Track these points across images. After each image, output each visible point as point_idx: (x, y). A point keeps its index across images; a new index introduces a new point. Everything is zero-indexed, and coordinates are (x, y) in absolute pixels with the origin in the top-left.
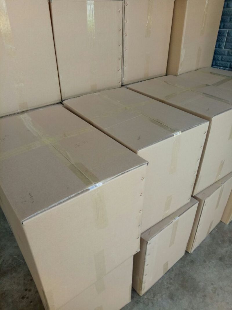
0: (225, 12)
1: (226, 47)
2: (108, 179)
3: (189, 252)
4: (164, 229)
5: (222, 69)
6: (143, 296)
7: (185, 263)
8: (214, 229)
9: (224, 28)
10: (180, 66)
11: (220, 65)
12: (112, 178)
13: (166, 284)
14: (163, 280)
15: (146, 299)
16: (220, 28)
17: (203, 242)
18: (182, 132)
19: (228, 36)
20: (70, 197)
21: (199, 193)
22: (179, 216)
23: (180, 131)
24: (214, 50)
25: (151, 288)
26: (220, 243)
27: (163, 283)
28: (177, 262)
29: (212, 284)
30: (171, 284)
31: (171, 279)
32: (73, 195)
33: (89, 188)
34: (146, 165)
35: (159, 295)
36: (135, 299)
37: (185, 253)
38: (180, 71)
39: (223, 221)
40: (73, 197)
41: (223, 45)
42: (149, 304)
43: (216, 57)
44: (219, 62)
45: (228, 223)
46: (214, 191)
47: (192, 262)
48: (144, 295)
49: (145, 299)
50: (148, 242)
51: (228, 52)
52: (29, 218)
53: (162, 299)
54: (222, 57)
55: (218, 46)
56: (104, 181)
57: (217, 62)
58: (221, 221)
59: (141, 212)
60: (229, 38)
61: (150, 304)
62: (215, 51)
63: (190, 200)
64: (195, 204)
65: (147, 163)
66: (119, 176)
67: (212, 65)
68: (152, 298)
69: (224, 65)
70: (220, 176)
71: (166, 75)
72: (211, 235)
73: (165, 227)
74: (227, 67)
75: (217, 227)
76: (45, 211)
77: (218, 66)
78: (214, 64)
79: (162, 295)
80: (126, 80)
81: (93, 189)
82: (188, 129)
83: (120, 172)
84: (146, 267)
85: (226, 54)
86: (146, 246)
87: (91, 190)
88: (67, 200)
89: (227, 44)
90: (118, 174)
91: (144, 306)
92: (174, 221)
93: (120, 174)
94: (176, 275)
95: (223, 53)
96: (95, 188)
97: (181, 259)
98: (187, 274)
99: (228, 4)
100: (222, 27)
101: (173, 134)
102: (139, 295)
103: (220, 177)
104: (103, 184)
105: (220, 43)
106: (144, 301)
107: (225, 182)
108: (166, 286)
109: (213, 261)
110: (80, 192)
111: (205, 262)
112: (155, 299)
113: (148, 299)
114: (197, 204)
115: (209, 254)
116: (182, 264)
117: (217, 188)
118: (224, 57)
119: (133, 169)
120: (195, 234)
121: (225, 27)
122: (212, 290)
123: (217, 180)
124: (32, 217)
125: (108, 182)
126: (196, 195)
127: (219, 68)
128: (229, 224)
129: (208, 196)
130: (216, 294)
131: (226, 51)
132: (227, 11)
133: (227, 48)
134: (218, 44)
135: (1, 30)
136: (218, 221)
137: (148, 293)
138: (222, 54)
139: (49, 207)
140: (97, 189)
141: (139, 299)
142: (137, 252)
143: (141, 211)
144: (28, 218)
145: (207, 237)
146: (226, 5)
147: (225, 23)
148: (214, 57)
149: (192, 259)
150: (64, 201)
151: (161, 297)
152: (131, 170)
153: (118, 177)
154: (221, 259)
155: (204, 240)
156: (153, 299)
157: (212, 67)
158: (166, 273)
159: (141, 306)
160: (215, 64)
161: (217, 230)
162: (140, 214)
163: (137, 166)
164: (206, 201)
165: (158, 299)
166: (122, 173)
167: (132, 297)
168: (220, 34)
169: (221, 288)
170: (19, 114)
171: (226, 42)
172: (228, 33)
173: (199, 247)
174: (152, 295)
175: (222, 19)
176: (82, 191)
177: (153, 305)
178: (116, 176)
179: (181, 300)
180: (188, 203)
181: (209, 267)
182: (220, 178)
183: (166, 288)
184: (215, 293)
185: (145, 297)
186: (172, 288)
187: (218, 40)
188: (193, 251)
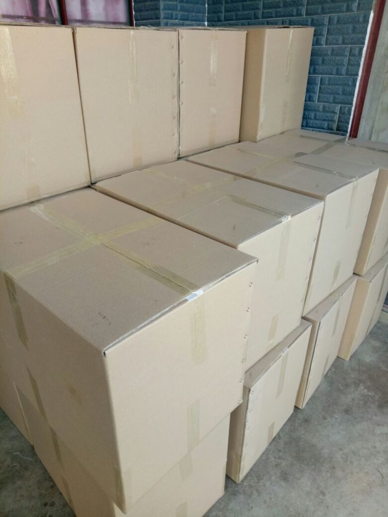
0: (315, 52)
1: (320, 100)
2: (211, 285)
3: (300, 408)
4: (271, 368)
5: (317, 131)
6: (241, 483)
7: (296, 425)
8: (330, 369)
9: (314, 73)
10: (259, 128)
11: (314, 125)
12: (215, 282)
13: (273, 459)
14: (268, 454)
15: (248, 487)
16: (309, 73)
17: (316, 390)
18: (292, 216)
19: (321, 84)
20: (163, 312)
21: (310, 312)
22: (288, 347)
23: (289, 215)
24: (304, 104)
25: (251, 469)
26: (342, 388)
27: (269, 459)
28: (285, 424)
29: (341, 449)
30: (280, 458)
31: (280, 451)
32: (167, 309)
33: (187, 298)
34: (256, 262)
35: (265, 477)
36: (230, 489)
37: (294, 410)
38: (260, 135)
39: (342, 356)
40: (167, 312)
41: (316, 97)
42: (252, 494)
43: (306, 114)
44: (311, 122)
45: (348, 360)
46: (331, 307)
47: (306, 421)
48: (242, 481)
49: (246, 486)
50: (252, 388)
51: (324, 107)
52: (113, 346)
53: (271, 484)
54: (315, 114)
55: (309, 99)
56: (204, 288)
57: (308, 122)
58: (338, 357)
59: (247, 337)
60: (323, 87)
61: (255, 493)
62: (305, 106)
63: (300, 322)
64: (307, 328)
65: (256, 260)
66: (223, 279)
67: (302, 126)
68: (255, 485)
69: (319, 126)
70: (335, 284)
71: (239, 142)
72: (328, 378)
73: (271, 365)
74: (323, 129)
75: (333, 365)
76: (132, 333)
77: (310, 127)
78: (304, 124)
79: (270, 477)
80: (184, 149)
81: (192, 300)
82: (299, 213)
83: (224, 275)
84: (247, 432)
85: (321, 109)
86: (248, 396)
87: (190, 301)
88: (160, 317)
89: (320, 95)
90: (223, 277)
91: (245, 498)
92: (283, 354)
93: (225, 276)
94: (286, 443)
95: (317, 108)
96: (195, 298)
97: (289, 419)
98: (302, 440)
99: (317, 40)
100: (312, 72)
101: (280, 219)
102: (235, 482)
103: (336, 286)
104: (204, 291)
105: (312, 94)
106: (244, 491)
107: (343, 293)
108: (273, 462)
109: (336, 416)
110: (175, 304)
111: (326, 419)
112: (261, 484)
113: (251, 486)
114: (310, 328)
115: (329, 406)
116: (293, 427)
117: (335, 303)
118: (318, 113)
119: (240, 269)
120: (307, 377)
121: (317, 71)
122: (341, 458)
123: (332, 291)
124: (116, 343)
125: (210, 289)
126: (308, 314)
127: (312, 130)
128: (350, 359)
129: (324, 315)
130: (349, 463)
131: (321, 105)
132: (316, 49)
133: (322, 102)
134: (308, 95)
135: (2, 74)
136: (334, 357)
137: (248, 478)
138: (315, 110)
139: (138, 328)
140: (198, 298)
141: (237, 489)
142: (238, 405)
143: (246, 335)
144: (111, 345)
145: (321, 382)
146: (315, 42)
147: (316, 66)
148: (304, 114)
149: (306, 417)
150: (156, 319)
151: (269, 480)
152: (238, 271)
153: (223, 281)
154: (347, 411)
155: (318, 387)
156: (257, 484)
157: (302, 129)
158: (270, 444)
159: (241, 497)
160: (306, 124)
161: (333, 370)
162: (245, 340)
163: (244, 265)
164: (322, 322)
165: (265, 484)
166: (227, 275)
167: (226, 487)
168: (310, 82)
169: (354, 453)
170: (27, 206)
171: (319, 93)
172: (321, 80)
173: (313, 398)
174: (255, 479)
175: (311, 61)
176: (178, 302)
177: (259, 494)
178: (220, 279)
179: (299, 479)
180: (298, 327)
181: (332, 425)
182: (336, 288)
183: (274, 465)
184: (346, 461)
185: (245, 484)
186: (284, 464)
187: (308, 91)
188: (306, 405)
